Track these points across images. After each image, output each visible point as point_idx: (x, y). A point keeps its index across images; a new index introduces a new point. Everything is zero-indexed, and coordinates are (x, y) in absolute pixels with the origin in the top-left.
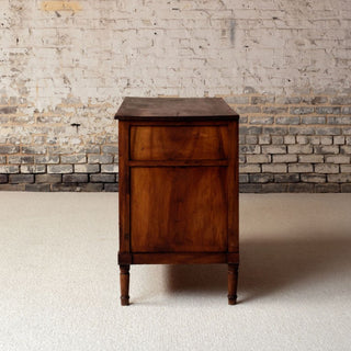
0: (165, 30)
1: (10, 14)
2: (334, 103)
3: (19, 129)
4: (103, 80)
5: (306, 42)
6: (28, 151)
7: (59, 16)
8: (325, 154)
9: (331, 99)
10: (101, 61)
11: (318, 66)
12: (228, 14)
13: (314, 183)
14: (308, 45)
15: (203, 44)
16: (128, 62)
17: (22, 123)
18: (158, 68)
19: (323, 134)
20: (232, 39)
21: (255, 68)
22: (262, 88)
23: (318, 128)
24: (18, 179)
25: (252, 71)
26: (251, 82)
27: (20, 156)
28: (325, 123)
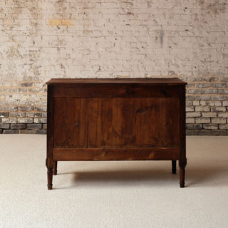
0: (121, 37)
1: (30, 27)
2: (222, 81)
3: (33, 96)
4: (85, 67)
5: (205, 44)
6: (39, 110)
7: (59, 28)
8: (218, 112)
9: (220, 78)
10: (83, 55)
11: (212, 59)
12: (159, 28)
13: (211, 130)
14: (206, 46)
15: (144, 45)
16: (100, 56)
17: (35, 92)
18: (117, 60)
19: (216, 100)
20: (162, 42)
21: (175, 60)
22: (179, 72)
23: (213, 96)
24: (32, 127)
25: (173, 62)
26: (173, 68)
27: (34, 112)
28: (217, 93)
